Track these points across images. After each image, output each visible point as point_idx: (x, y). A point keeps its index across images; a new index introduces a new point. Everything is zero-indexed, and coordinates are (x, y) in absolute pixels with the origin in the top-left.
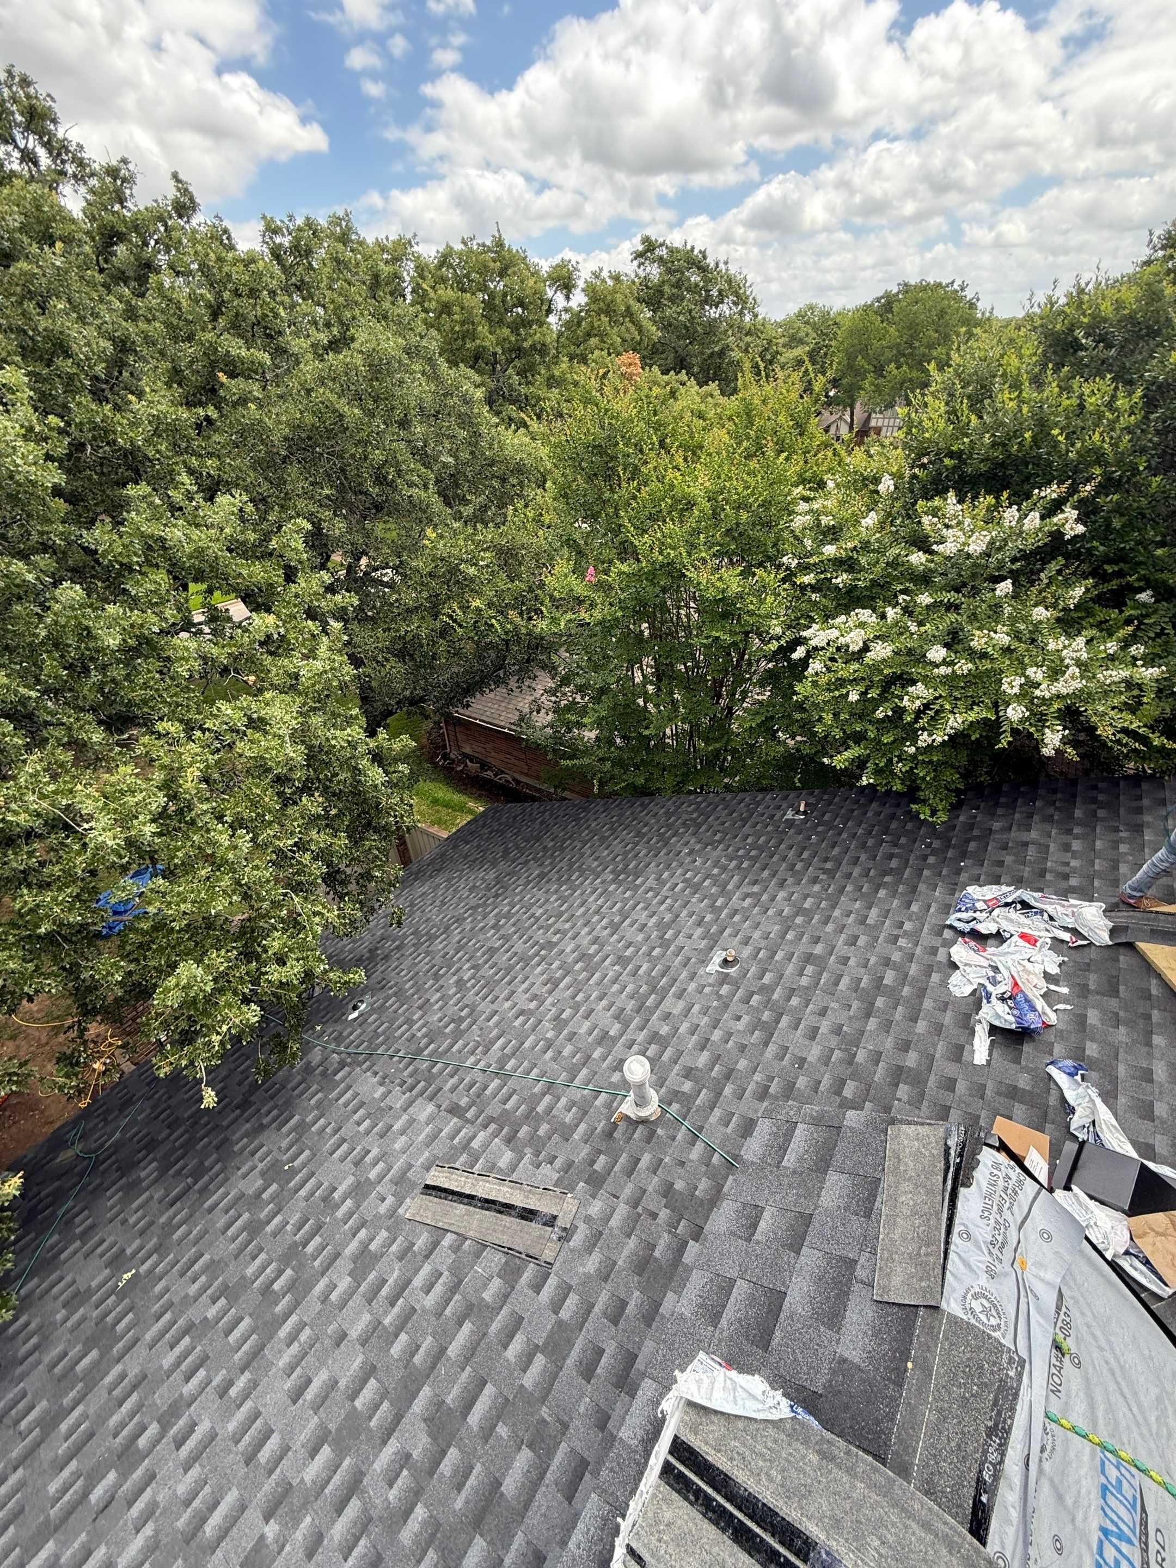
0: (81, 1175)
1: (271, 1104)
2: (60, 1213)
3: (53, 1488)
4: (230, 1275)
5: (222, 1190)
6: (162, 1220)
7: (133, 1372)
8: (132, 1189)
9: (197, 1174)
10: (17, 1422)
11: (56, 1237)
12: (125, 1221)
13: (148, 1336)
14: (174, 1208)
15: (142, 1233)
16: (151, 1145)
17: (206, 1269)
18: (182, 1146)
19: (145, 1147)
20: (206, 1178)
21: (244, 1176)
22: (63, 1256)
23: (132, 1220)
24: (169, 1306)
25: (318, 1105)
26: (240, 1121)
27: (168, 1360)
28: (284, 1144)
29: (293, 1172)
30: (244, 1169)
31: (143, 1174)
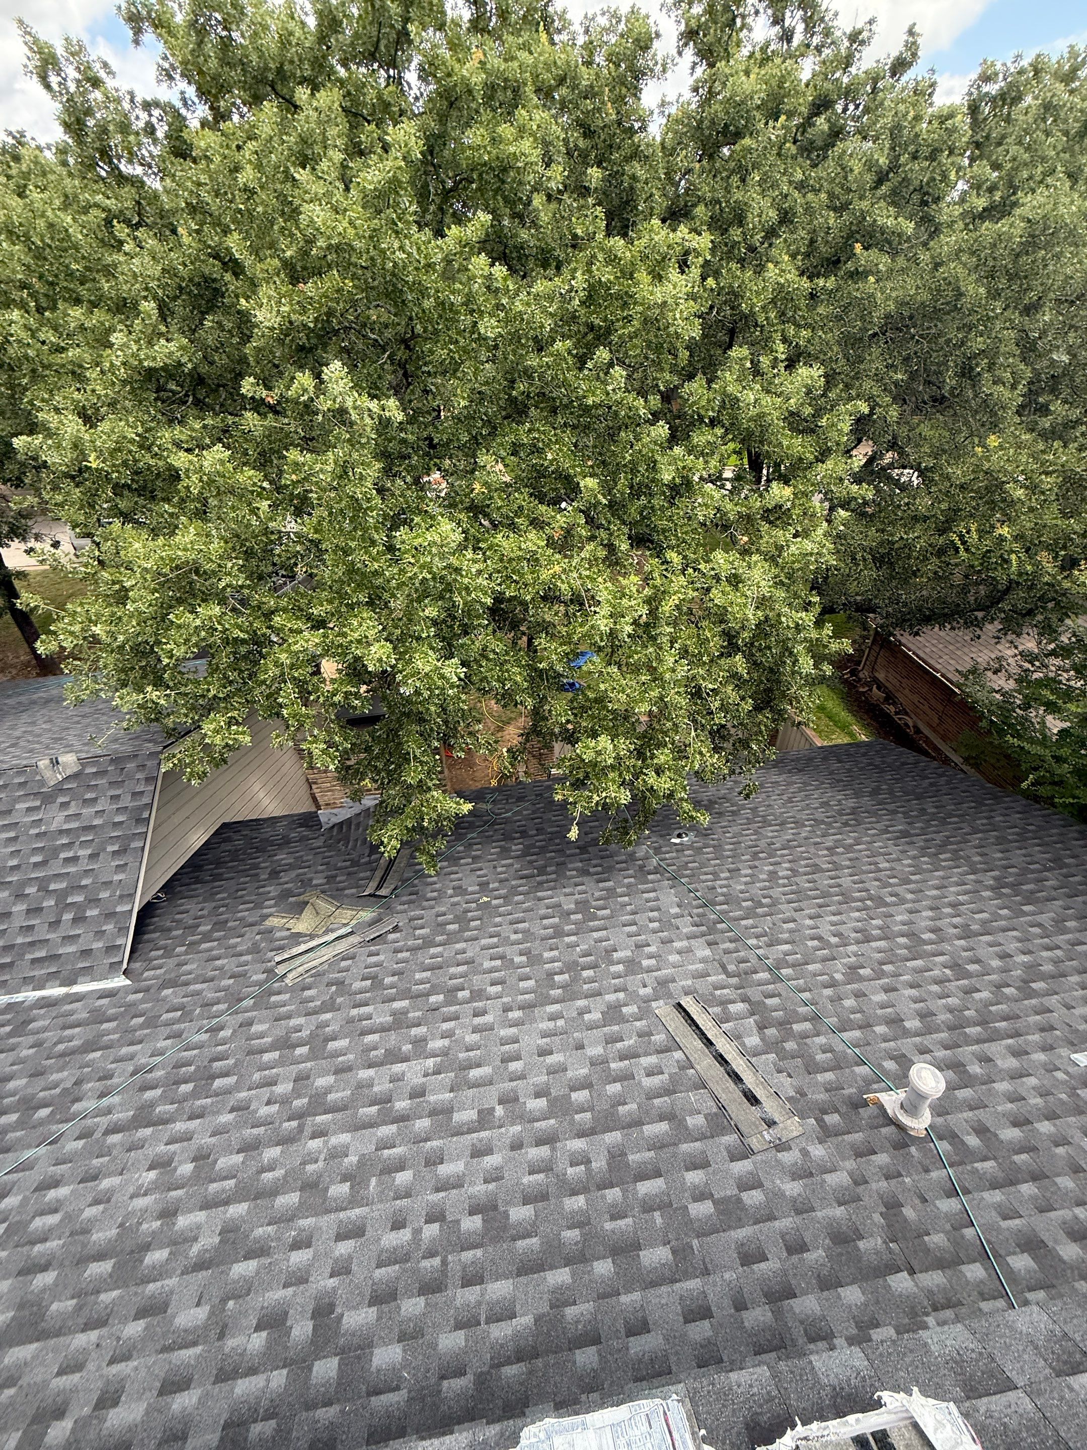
0: (486, 822)
1: (599, 861)
2: (469, 836)
3: (418, 976)
4: (535, 946)
5: (550, 892)
6: (513, 883)
7: (469, 954)
8: (505, 852)
9: (542, 871)
10: (415, 929)
11: (461, 848)
12: (495, 867)
13: (484, 942)
14: (521, 881)
15: (501, 881)
16: (524, 834)
17: (524, 932)
18: (539, 847)
19: (521, 832)
20: (544, 877)
21: (566, 895)
22: (462, 861)
23: (499, 869)
24: (497, 935)
25: (629, 886)
26: (577, 858)
27: (487, 964)
28: (597, 894)
29: (594, 918)
30: (567, 890)
31: (514, 848)
